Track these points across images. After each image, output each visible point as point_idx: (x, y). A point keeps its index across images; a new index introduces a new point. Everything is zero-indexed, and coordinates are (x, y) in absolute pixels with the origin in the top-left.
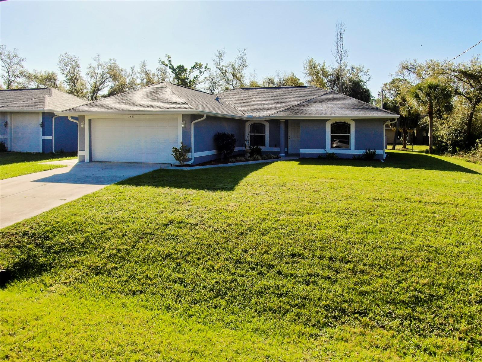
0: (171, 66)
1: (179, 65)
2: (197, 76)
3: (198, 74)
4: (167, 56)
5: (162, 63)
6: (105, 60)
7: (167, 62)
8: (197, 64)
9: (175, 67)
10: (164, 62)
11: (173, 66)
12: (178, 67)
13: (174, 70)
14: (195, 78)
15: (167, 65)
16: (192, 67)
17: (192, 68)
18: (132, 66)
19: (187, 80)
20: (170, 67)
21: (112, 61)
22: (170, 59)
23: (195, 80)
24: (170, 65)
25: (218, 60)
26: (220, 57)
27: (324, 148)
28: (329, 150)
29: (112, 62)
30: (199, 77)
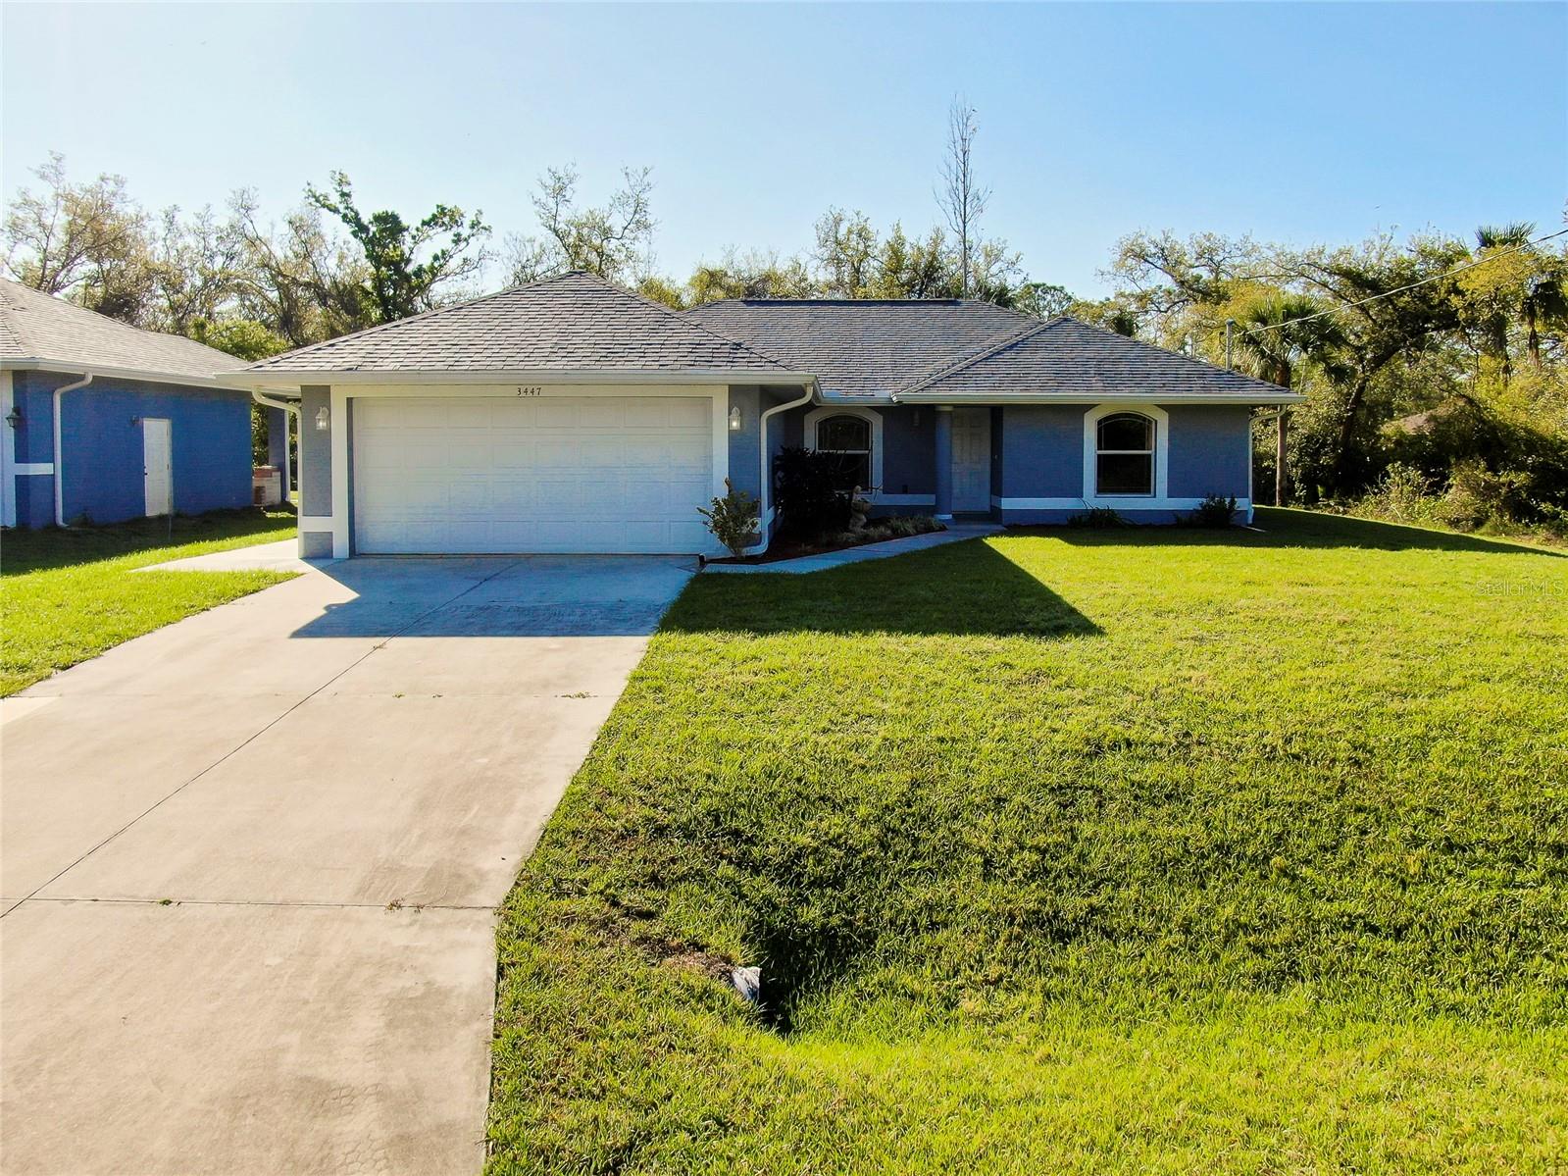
0: (351, 214)
1: (379, 210)
2: (443, 253)
3: (449, 245)
4: (338, 177)
5: (317, 201)
6: (81, 178)
7: (335, 199)
8: (443, 209)
9: (366, 219)
10: (326, 198)
11: (357, 214)
12: (378, 219)
13: (360, 228)
14: (436, 258)
15: (336, 211)
16: (426, 219)
17: (424, 223)
18: (167, 206)
19: (406, 265)
20: (345, 216)
21: (111, 183)
22: (346, 190)
23: (436, 265)
24: (347, 208)
25: (551, 203)
26: (559, 192)
27: (1080, 495)
28: (1091, 499)
29: (110, 187)
30: (451, 257)
